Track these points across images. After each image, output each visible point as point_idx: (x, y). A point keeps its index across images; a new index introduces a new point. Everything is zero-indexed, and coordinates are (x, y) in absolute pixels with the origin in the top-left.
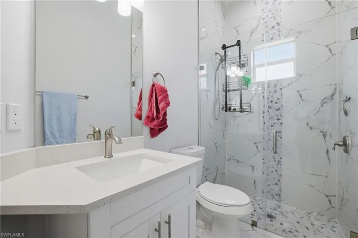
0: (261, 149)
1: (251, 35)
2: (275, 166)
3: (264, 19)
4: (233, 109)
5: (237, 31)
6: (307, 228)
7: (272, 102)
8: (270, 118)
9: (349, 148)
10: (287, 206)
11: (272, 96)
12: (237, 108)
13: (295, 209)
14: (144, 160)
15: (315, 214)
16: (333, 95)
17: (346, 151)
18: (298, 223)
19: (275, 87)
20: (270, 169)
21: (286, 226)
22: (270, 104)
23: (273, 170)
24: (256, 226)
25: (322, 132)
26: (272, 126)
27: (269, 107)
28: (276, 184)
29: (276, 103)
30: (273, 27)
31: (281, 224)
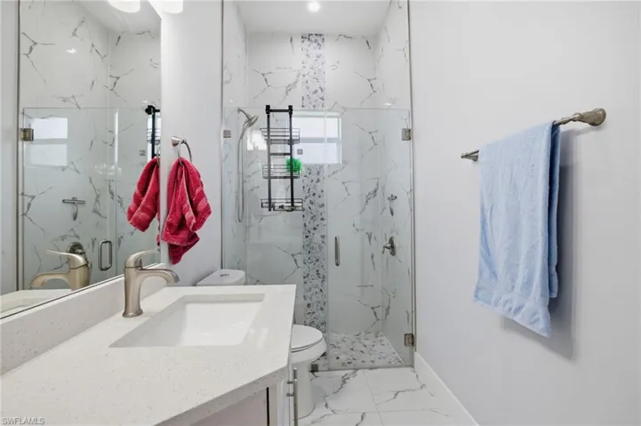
0: (300, 263)
1: (287, 93)
2: (320, 286)
3: (304, 76)
4: (280, 207)
5: (266, 80)
6: (362, 352)
7: (314, 195)
8: (312, 218)
9: (396, 250)
10: (335, 335)
11: (315, 187)
12: (285, 205)
13: (343, 335)
14: (189, 307)
15: (363, 334)
16: (375, 191)
17: (393, 253)
18: (352, 349)
19: (318, 173)
20: (314, 290)
21: (343, 357)
22: (312, 198)
23: (317, 290)
24: (317, 371)
25: (367, 233)
26: (315, 229)
27: (311, 202)
28: (322, 309)
29: (319, 197)
30: (316, 92)
31: (338, 358)
